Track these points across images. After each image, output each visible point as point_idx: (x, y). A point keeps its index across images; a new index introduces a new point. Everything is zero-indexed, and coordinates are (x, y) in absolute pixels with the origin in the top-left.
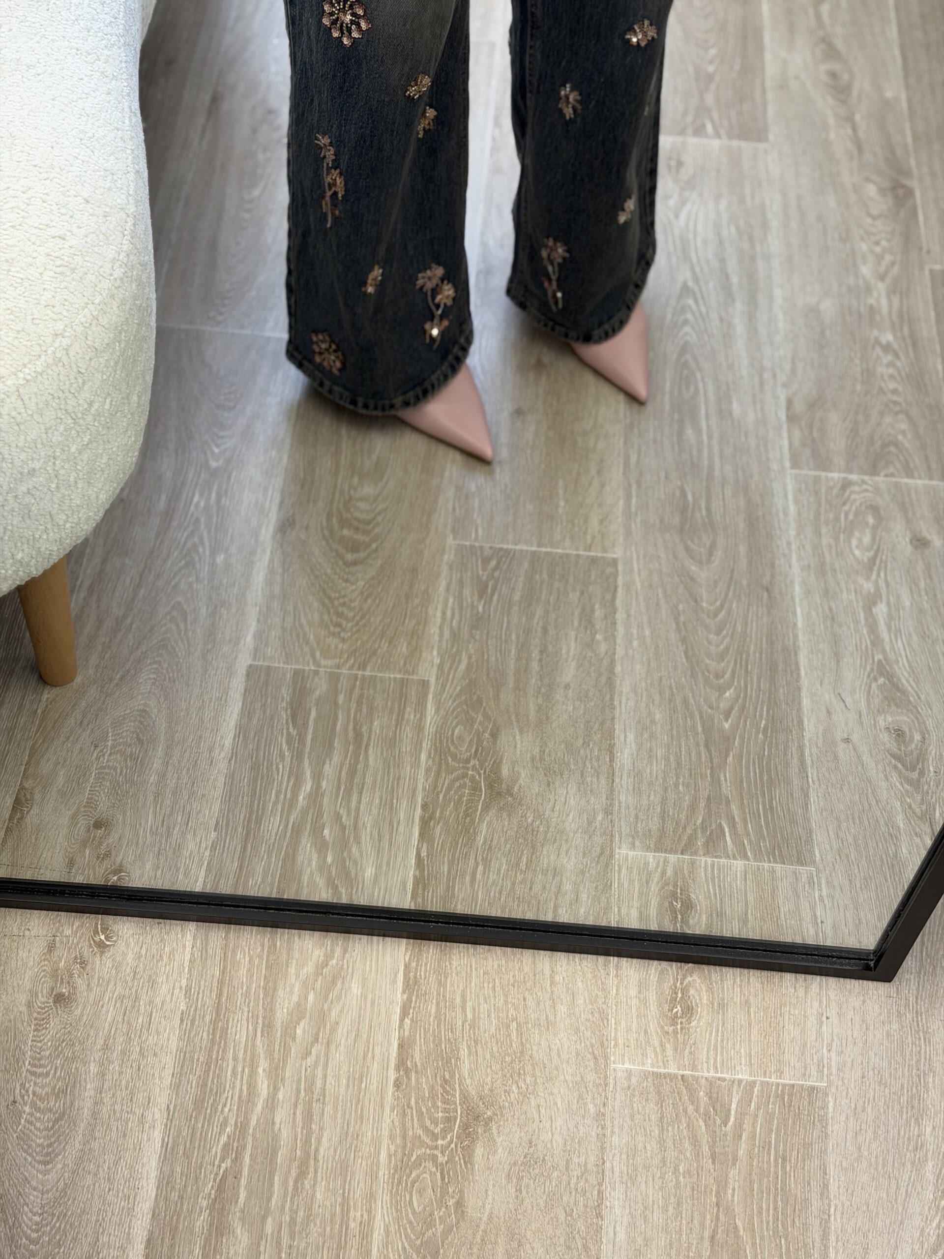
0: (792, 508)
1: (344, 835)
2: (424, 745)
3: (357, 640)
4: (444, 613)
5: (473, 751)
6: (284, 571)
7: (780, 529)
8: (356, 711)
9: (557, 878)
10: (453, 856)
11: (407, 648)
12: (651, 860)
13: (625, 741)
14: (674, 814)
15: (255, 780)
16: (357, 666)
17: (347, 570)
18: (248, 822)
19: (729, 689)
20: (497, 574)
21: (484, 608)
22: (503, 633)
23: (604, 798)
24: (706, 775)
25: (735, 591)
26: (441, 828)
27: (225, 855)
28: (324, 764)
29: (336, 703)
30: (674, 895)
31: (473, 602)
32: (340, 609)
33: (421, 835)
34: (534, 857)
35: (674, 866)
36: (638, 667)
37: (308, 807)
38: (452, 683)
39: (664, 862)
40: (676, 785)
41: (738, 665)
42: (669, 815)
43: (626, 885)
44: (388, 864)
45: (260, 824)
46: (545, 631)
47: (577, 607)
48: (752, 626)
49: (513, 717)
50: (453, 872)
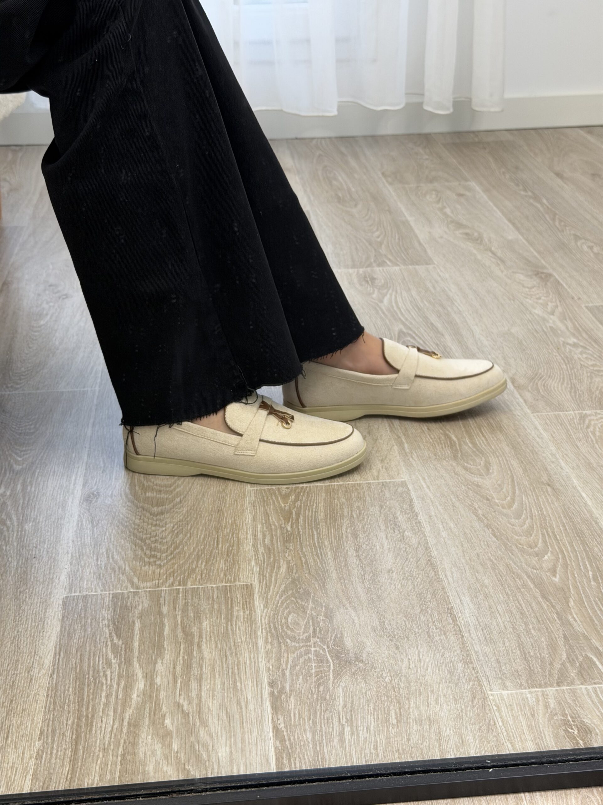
0: (545, 435)
1: (188, 723)
2: (259, 633)
3: (174, 564)
4: (255, 536)
5: (311, 631)
6: (93, 526)
7: (542, 447)
8: (182, 617)
9: (435, 726)
10: (314, 722)
11: (225, 564)
12: (529, 696)
13: (462, 603)
14: (535, 654)
15: (81, 689)
16: (177, 583)
17: (155, 518)
18: (77, 726)
19: (547, 554)
20: (298, 504)
21: (292, 527)
22: (316, 542)
23: (458, 652)
24: (554, 619)
25: (520, 489)
26: (295, 700)
27: (53, 761)
28: (155, 663)
29: (160, 613)
30: (566, 723)
31: (281, 525)
32: (153, 545)
33: (274, 709)
34: (402, 711)
35: (555, 698)
36: (453, 549)
37: (144, 703)
38: (276, 583)
39: (543, 695)
40: (527, 631)
41: (547, 537)
42: (531, 656)
43: (511, 722)
44: (243, 740)
45: (92, 726)
46: (355, 536)
47: (380, 516)
48: (546, 509)
49: (344, 601)
50: (317, 738)
